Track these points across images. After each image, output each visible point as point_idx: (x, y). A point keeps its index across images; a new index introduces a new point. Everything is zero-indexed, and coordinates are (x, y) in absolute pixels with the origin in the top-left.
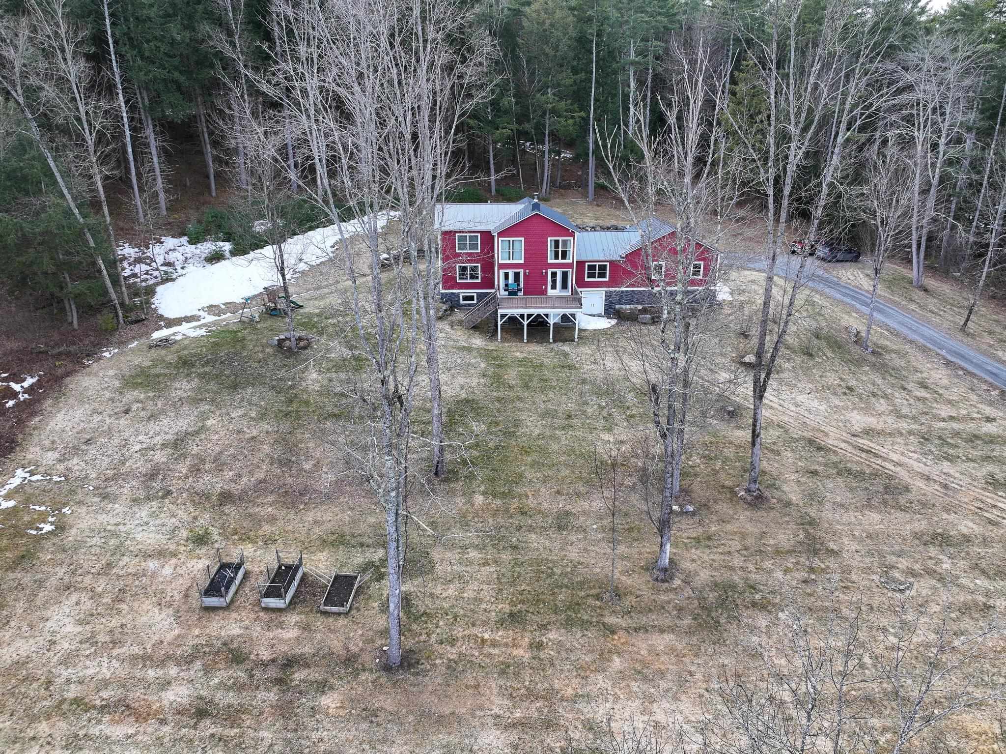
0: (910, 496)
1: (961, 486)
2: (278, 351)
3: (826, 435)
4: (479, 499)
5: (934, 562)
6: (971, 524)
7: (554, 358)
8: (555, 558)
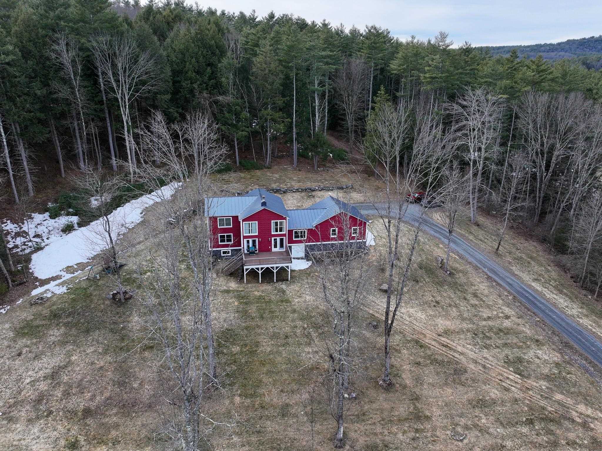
0: (467, 375)
1: (492, 366)
2: (113, 303)
3: (425, 336)
4: (237, 399)
5: (478, 419)
6: (496, 392)
7: (277, 295)
8: (281, 437)
